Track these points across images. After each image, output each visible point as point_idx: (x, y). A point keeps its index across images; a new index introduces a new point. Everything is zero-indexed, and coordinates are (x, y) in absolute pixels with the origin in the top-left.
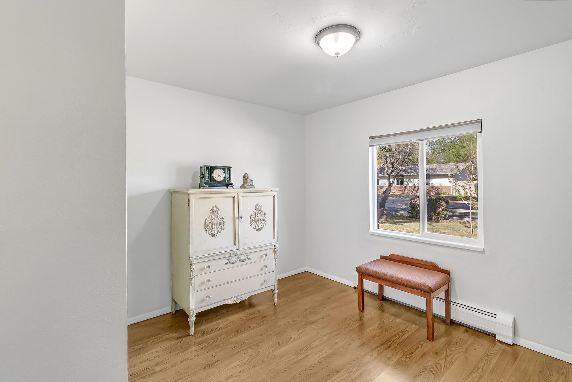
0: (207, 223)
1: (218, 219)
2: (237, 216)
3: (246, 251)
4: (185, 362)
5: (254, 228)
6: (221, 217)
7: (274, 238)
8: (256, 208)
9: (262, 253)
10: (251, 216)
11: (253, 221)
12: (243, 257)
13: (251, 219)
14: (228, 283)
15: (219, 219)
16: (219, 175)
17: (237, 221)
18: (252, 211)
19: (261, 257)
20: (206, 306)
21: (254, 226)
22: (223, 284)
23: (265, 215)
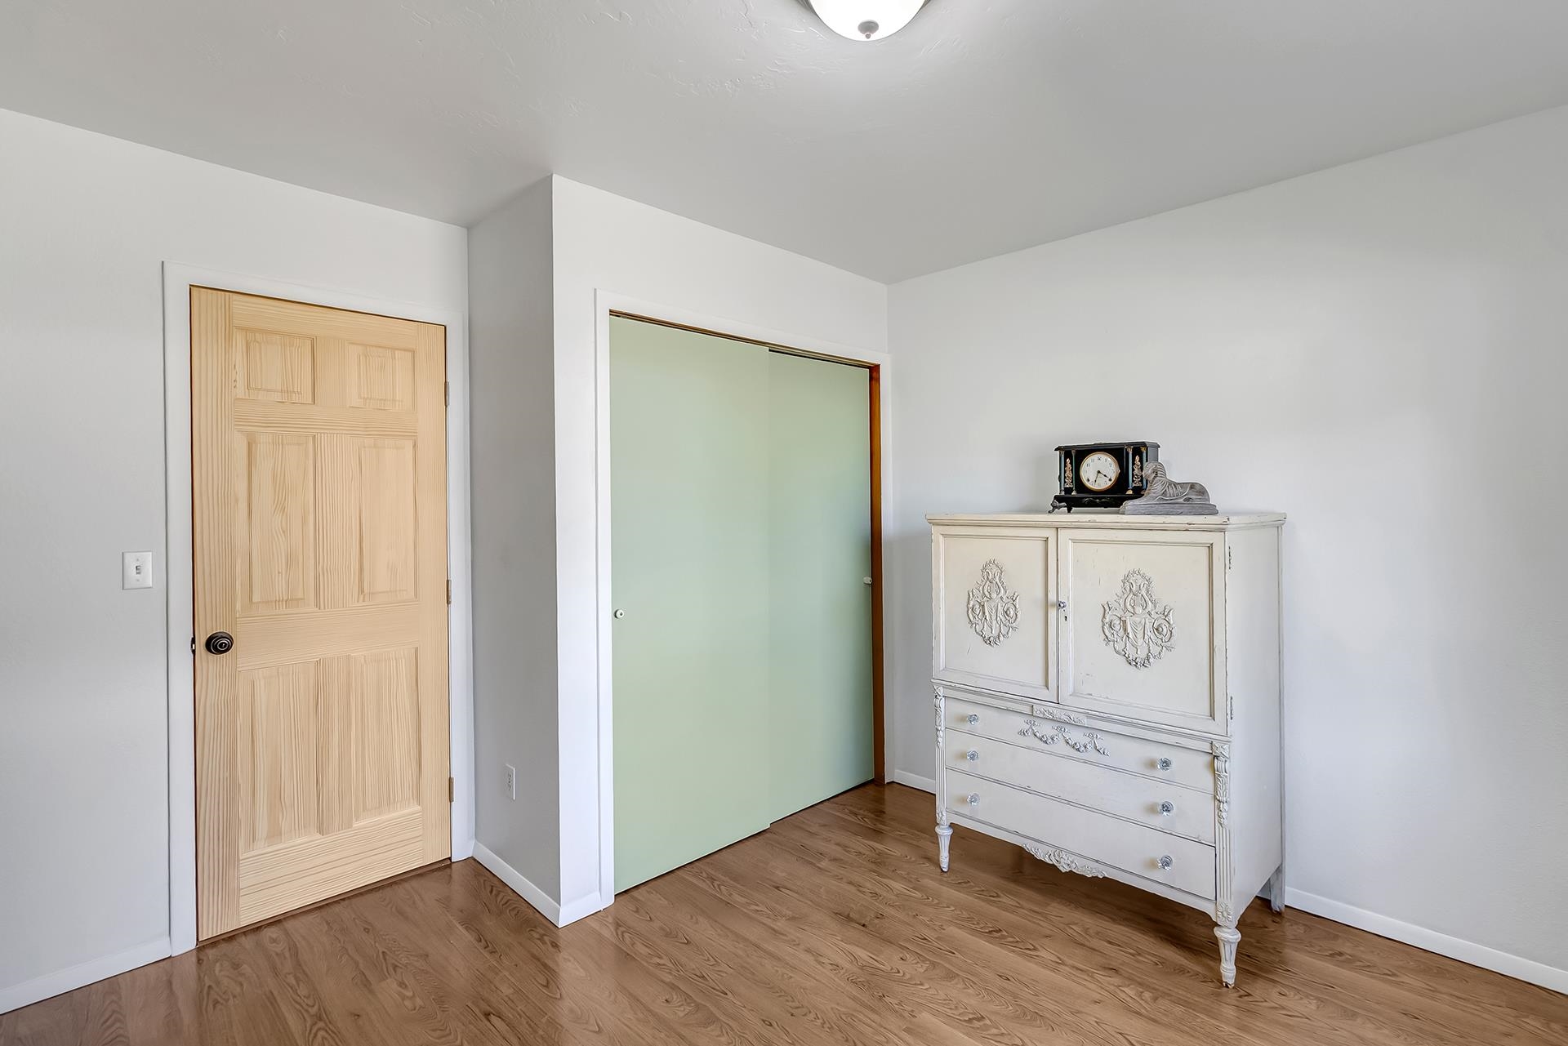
0: (972, 603)
1: (1001, 598)
2: (1052, 597)
3: (1081, 717)
4: (853, 889)
5: (1117, 652)
6: (1010, 593)
7: (1212, 715)
8: (1127, 584)
9: (1159, 753)
10: (1106, 608)
11: (1113, 627)
12: (1076, 736)
13: (1104, 617)
14: (1028, 790)
15: (1004, 597)
16: (1099, 472)
17: (1052, 613)
18: (1111, 590)
19: (1152, 764)
20: (971, 818)
21: (1119, 647)
22: (1013, 786)
23: (1165, 615)
